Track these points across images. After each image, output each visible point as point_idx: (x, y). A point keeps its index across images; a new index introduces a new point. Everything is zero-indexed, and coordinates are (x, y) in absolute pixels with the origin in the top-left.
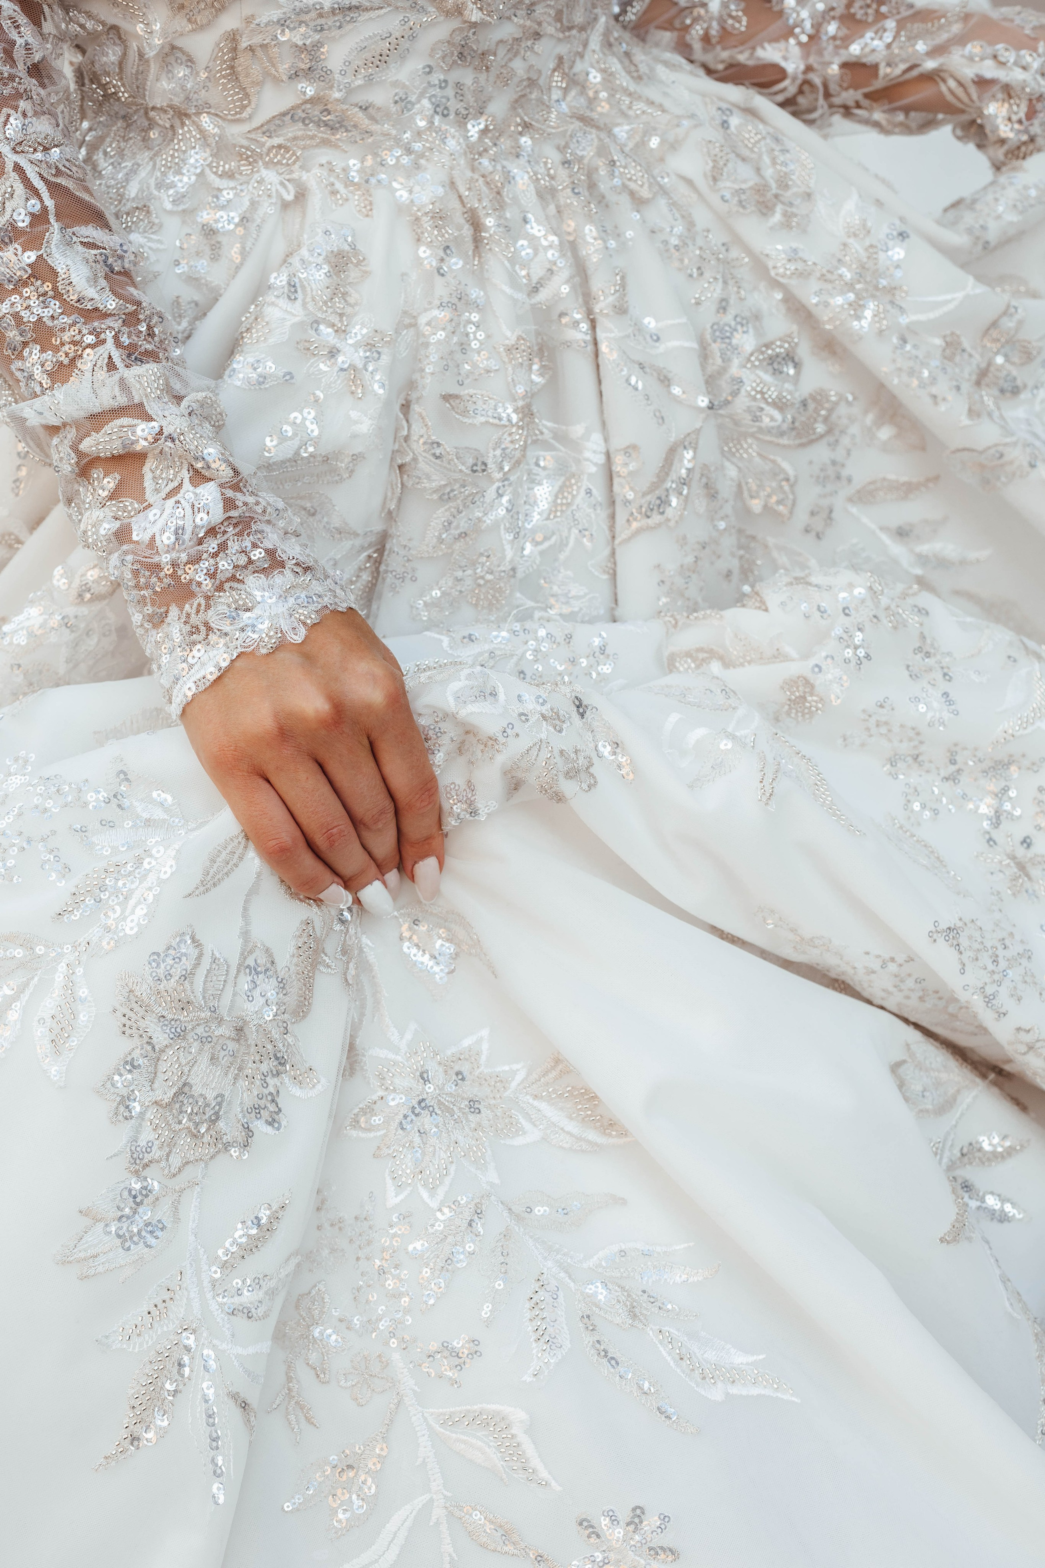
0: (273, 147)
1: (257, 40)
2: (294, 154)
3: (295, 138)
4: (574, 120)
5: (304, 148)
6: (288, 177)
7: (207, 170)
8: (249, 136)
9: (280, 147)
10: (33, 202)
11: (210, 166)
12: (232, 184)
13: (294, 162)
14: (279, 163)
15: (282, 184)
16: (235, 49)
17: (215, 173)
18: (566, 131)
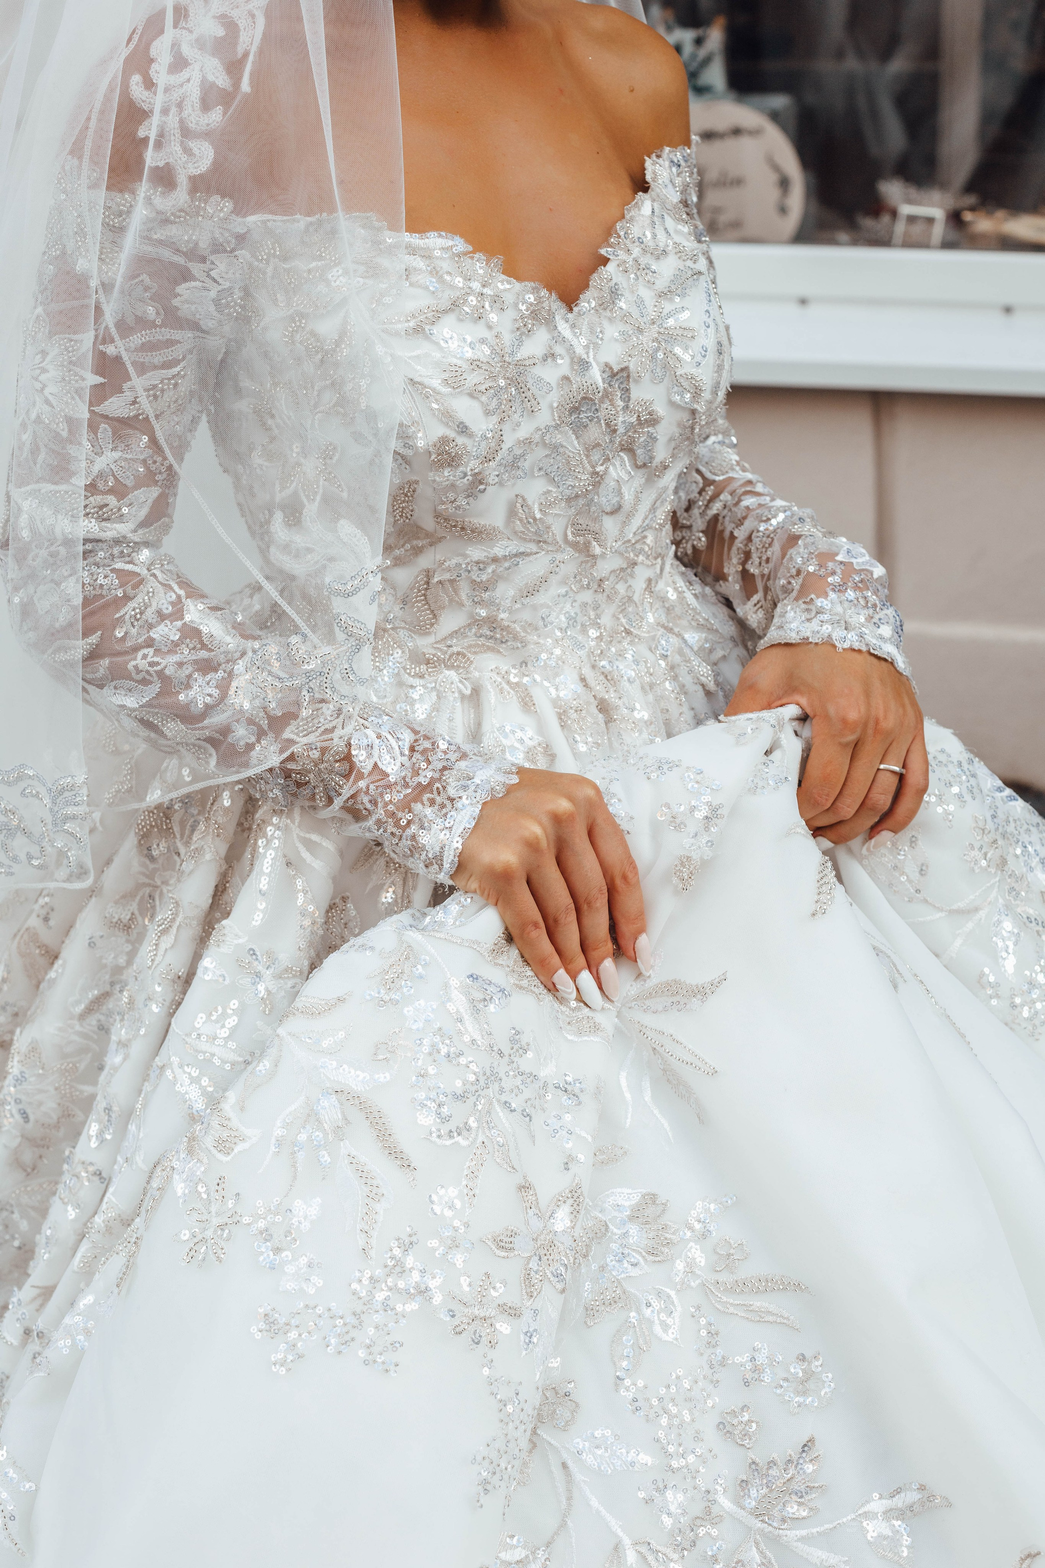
0: (454, 654)
1: (447, 576)
2: (468, 659)
3: (470, 646)
4: (659, 628)
5: (475, 653)
6: (464, 676)
7: (402, 671)
8: (435, 646)
9: (458, 653)
10: (169, 594)
11: (405, 669)
12: (422, 682)
13: (469, 665)
14: (458, 666)
15: (461, 682)
16: (428, 583)
17: (409, 674)
18: (655, 635)
